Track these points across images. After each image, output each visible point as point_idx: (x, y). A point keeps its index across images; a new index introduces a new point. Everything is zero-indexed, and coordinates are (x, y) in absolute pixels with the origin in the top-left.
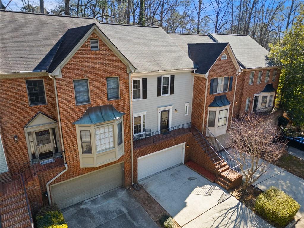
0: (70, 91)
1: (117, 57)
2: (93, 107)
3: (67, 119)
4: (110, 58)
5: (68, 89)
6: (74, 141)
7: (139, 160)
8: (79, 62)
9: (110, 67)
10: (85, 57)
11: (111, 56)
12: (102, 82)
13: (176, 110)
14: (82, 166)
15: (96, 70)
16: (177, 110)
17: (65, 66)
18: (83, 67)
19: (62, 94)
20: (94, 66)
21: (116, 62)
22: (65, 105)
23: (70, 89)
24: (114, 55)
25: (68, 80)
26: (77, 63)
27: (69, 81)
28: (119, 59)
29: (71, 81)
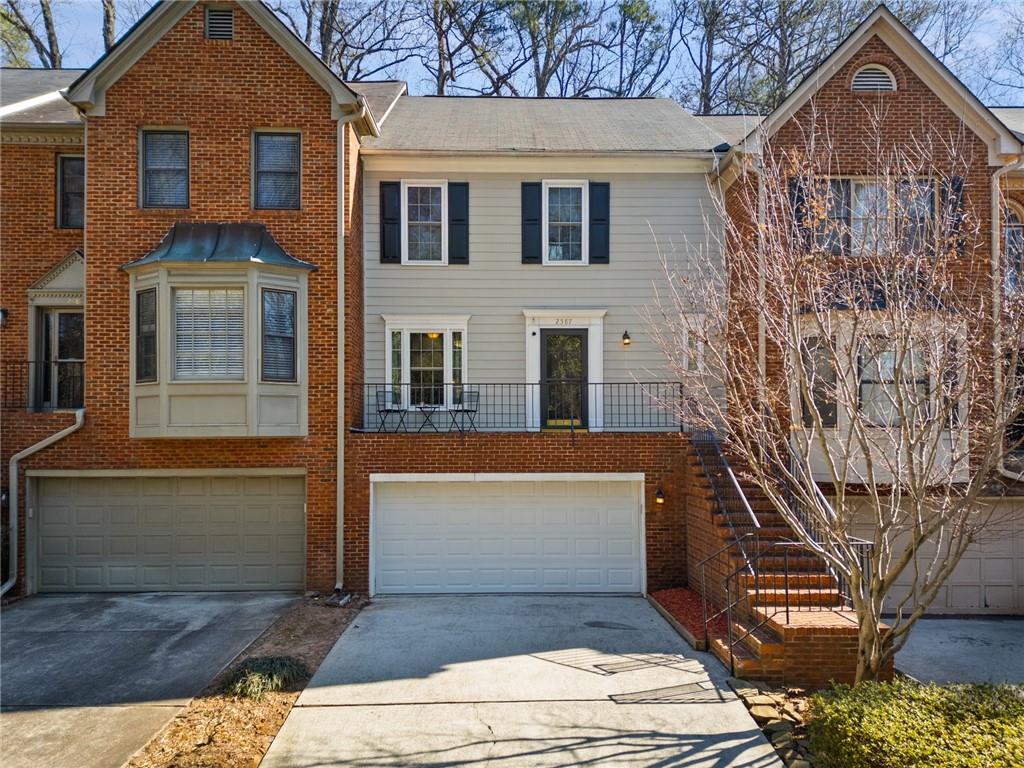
0: (125, 161)
1: (294, 62)
2: (196, 223)
3: (104, 250)
4: (267, 64)
5: (118, 153)
6: (118, 330)
7: (375, 483)
8: (162, 72)
9: (266, 93)
10: (182, 60)
11: (271, 57)
12: (234, 143)
13: (626, 336)
14: (134, 432)
15: (215, 100)
16: (628, 338)
17: (116, 83)
18: (173, 88)
19: (100, 165)
20: (210, 88)
21: (291, 80)
22: (104, 201)
23: (125, 154)
24: (284, 55)
25: (123, 125)
26: (155, 76)
27: (123, 129)
28: (302, 70)
29: (132, 129)
